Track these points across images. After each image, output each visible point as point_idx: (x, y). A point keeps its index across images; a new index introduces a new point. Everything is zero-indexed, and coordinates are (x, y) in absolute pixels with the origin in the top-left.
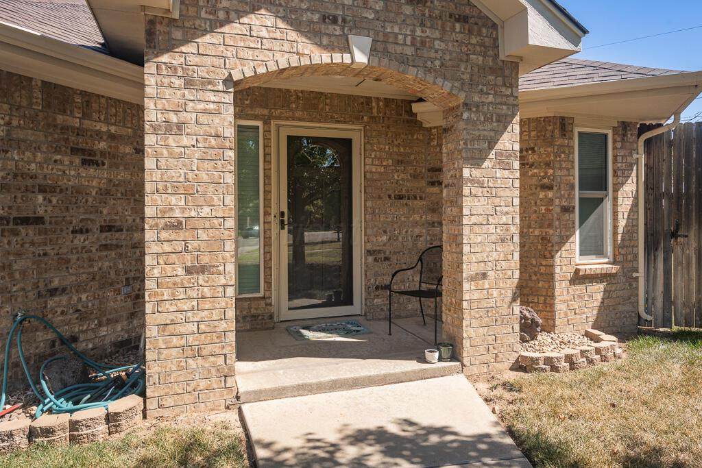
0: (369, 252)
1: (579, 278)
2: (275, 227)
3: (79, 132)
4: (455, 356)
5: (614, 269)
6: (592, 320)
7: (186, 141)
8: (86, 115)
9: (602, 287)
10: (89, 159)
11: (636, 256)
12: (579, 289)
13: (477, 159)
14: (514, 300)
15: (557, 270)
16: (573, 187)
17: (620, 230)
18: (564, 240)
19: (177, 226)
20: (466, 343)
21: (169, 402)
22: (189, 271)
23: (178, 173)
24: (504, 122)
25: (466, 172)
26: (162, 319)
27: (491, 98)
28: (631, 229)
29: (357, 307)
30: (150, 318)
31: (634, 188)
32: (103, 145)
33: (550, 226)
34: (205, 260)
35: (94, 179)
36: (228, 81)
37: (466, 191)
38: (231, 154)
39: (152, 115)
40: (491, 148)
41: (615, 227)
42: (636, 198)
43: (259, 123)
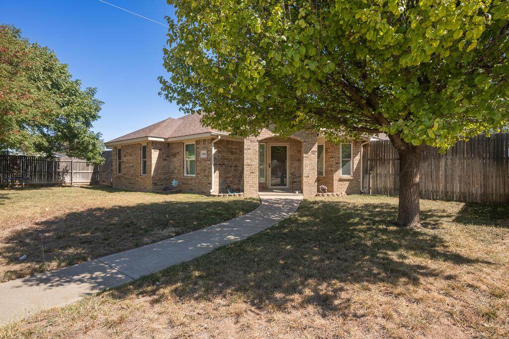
0: (290, 174)
1: (340, 180)
2: (268, 167)
3: (231, 148)
4: (302, 193)
5: (352, 178)
6: (345, 191)
7: (250, 151)
8: (232, 145)
9: (348, 183)
10: (232, 153)
11: (360, 175)
12: (341, 183)
13: (307, 153)
14: (316, 182)
15: (334, 178)
16: (339, 158)
17: (355, 169)
18: (336, 171)
19: (249, 165)
20: (304, 190)
21: (248, 194)
22: (251, 173)
23: (249, 156)
24: (313, 144)
25: (304, 155)
26: (247, 180)
27: (310, 140)
28: (358, 168)
29: (287, 187)
30: (245, 180)
31: (359, 158)
32: (234, 150)
33: (333, 167)
34: (253, 171)
35: (233, 157)
36: (257, 140)
37: (304, 159)
38: (258, 153)
39: (245, 147)
40: (310, 150)
41: (353, 167)
42: (360, 160)
43: (265, 144)
